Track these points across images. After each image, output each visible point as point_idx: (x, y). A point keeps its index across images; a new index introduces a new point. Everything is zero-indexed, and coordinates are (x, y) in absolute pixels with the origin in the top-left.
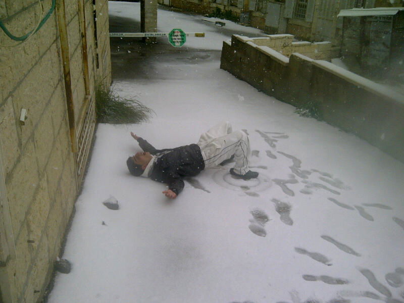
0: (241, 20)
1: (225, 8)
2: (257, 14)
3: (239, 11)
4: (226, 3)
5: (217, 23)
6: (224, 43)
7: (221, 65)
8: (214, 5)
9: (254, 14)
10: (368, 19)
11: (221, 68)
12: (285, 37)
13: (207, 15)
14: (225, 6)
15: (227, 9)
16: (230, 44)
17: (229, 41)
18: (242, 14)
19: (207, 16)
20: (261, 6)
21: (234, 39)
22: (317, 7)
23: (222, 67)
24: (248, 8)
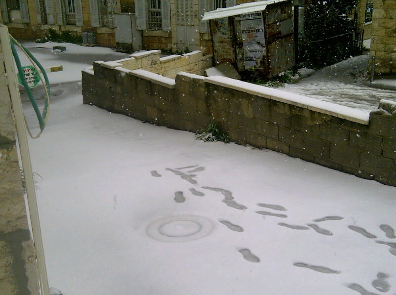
0: (84, 40)
1: (60, 28)
2: (104, 30)
3: (79, 30)
4: (60, 23)
5: (55, 48)
6: (84, 73)
7: (84, 100)
8: (46, 27)
9: (99, 31)
10: (237, 19)
11: (84, 103)
12: (152, 54)
13: (39, 40)
14: (60, 26)
15: (63, 29)
16: (92, 73)
17: (90, 69)
18: (84, 33)
19: (39, 42)
20: (106, 20)
21: (97, 67)
22: (173, 12)
23: (86, 101)
24: (90, 25)
